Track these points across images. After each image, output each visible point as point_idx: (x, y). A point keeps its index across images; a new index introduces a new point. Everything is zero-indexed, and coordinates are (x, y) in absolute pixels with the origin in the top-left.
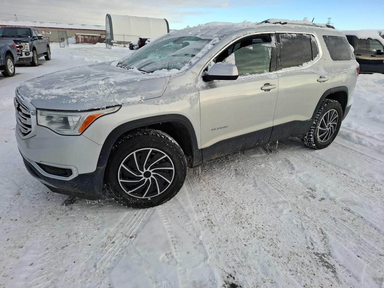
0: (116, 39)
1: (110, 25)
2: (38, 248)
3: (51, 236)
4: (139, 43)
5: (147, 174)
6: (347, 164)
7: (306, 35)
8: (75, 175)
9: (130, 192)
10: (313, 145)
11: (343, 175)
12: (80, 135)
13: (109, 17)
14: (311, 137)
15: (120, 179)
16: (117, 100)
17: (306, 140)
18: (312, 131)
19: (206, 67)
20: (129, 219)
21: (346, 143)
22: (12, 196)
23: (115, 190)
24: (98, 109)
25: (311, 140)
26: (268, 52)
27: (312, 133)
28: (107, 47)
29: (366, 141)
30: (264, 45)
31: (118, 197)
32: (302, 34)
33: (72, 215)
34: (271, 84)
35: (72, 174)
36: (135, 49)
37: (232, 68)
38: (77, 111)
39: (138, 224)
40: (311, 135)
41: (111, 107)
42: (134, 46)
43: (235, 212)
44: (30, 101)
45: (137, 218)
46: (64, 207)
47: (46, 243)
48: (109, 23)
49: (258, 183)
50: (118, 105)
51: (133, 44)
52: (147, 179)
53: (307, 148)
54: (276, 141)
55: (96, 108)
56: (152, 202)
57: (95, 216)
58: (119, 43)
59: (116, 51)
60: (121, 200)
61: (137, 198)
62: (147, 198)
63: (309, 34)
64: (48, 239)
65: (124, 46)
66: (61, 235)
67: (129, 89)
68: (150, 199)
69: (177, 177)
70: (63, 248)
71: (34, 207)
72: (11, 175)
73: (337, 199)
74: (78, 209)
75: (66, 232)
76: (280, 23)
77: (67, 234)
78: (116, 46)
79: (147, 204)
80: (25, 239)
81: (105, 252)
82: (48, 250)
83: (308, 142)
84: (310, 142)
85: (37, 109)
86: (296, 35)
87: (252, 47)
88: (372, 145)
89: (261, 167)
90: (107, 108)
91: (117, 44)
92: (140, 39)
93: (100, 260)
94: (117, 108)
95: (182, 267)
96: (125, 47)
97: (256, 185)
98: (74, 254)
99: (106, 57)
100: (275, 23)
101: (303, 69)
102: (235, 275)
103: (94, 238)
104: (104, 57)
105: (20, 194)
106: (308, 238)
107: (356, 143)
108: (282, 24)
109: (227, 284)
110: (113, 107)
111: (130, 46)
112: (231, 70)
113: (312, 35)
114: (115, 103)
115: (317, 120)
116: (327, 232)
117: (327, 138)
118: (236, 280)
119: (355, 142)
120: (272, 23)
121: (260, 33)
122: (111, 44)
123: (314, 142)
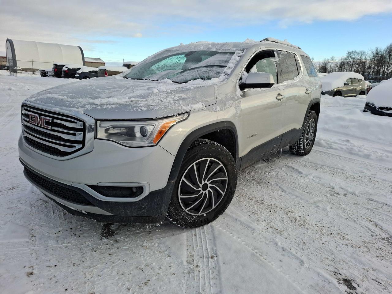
0: (20, 65)
1: (12, 52)
2: (116, 290)
3: (119, 274)
4: (54, 69)
5: (205, 187)
6: (337, 165)
8: (146, 193)
9: (188, 209)
10: (302, 151)
11: (341, 174)
12: (155, 146)
13: (10, 42)
14: (300, 144)
15: (180, 195)
16: (184, 107)
17: (295, 148)
18: (302, 139)
19: (240, 76)
20: (193, 240)
21: (320, 149)
22: (28, 240)
23: (175, 209)
24: (172, 116)
25: (300, 147)
27: (301, 140)
28: (11, 75)
29: (334, 146)
30: (271, 59)
31: (178, 217)
33: (125, 247)
34: (281, 95)
35: (142, 192)
36: (49, 75)
37: (269, 77)
38: (152, 119)
39: (206, 243)
40: (301, 142)
41: (182, 114)
42: (48, 73)
43: (288, 216)
44: (82, 112)
45: (201, 238)
46: (105, 240)
47: (121, 283)
48: (10, 49)
49: (285, 188)
50: (187, 112)
51: (46, 71)
52: (207, 191)
53: (294, 156)
54: (281, 149)
55: (169, 115)
56: (207, 219)
57: (153, 244)
58: (25, 70)
59: (25, 78)
60: (181, 219)
61: (194, 216)
62: (203, 214)
64: (119, 278)
65: (33, 74)
66: (131, 271)
67: (188, 96)
68: (206, 215)
69: (230, 188)
70: (146, 283)
71: (67, 247)
72: (4, 216)
73: (357, 193)
74: (126, 240)
75: (134, 266)
76: (275, 42)
77: (137, 268)
78: (21, 73)
79: (203, 221)
80: (90, 284)
81: (198, 278)
82: (130, 290)
83: (298, 149)
84: (300, 149)
85: (96, 120)
87: (265, 61)
88: (342, 148)
89: (272, 174)
90: (179, 115)
91: (22, 72)
92: (55, 65)
93: (199, 286)
94: (186, 116)
95: (288, 275)
96: (35, 74)
97: (284, 190)
98: (165, 288)
99: (18, 84)
101: (296, 83)
102: (339, 271)
103: (172, 265)
104: (16, 84)
105: (35, 235)
106: (364, 227)
107: (328, 148)
108: (276, 43)
109: (340, 281)
110: (183, 114)
111: (42, 73)
112: (268, 78)
114: (184, 110)
115: (305, 129)
116: (374, 220)
117: (309, 146)
118: (344, 276)
119: (326, 147)
122: (15, 71)
123: (303, 148)
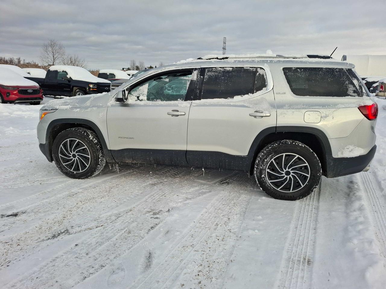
7: (249, 68)
26: (186, 84)
32: (243, 67)
63: (255, 67)
86: (231, 69)
100: (210, 59)
113: (261, 68)
120: (205, 59)
121: (182, 68)
